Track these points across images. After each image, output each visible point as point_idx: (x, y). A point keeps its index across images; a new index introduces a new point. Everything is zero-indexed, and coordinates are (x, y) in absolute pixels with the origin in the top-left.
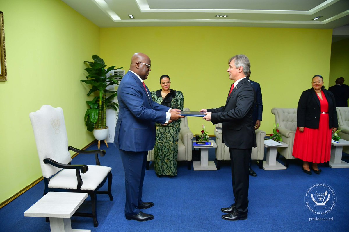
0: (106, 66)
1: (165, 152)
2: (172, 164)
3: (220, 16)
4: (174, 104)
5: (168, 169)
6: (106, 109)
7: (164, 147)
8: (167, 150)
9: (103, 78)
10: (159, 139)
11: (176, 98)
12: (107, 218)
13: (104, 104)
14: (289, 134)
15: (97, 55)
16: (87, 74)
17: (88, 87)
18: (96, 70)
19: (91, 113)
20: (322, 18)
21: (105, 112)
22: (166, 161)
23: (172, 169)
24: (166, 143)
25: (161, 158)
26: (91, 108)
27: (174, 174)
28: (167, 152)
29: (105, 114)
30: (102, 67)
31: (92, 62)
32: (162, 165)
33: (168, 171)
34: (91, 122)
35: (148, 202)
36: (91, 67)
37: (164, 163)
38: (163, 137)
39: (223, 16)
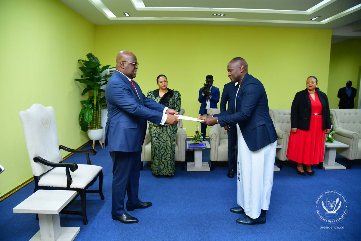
0: (101, 65)
1: (162, 152)
2: (169, 164)
3: (217, 15)
4: (172, 104)
5: (165, 169)
6: (101, 109)
7: (161, 147)
8: (164, 150)
9: (97, 77)
10: (156, 139)
11: (173, 98)
12: (97, 216)
13: (99, 103)
14: (282, 135)
15: (91, 54)
16: (81, 73)
17: (83, 87)
18: (91, 69)
19: (86, 113)
20: (320, 18)
21: (100, 112)
22: (163, 161)
23: (169, 169)
24: (163, 143)
25: (158, 158)
26: (85, 108)
27: (171, 174)
28: (164, 152)
29: (100, 114)
30: (97, 66)
31: (87, 61)
32: (160, 165)
33: (166, 171)
34: (85, 122)
35: (146, 202)
36: (85, 66)
37: (161, 163)
38: (160, 137)
39: (220, 15)
